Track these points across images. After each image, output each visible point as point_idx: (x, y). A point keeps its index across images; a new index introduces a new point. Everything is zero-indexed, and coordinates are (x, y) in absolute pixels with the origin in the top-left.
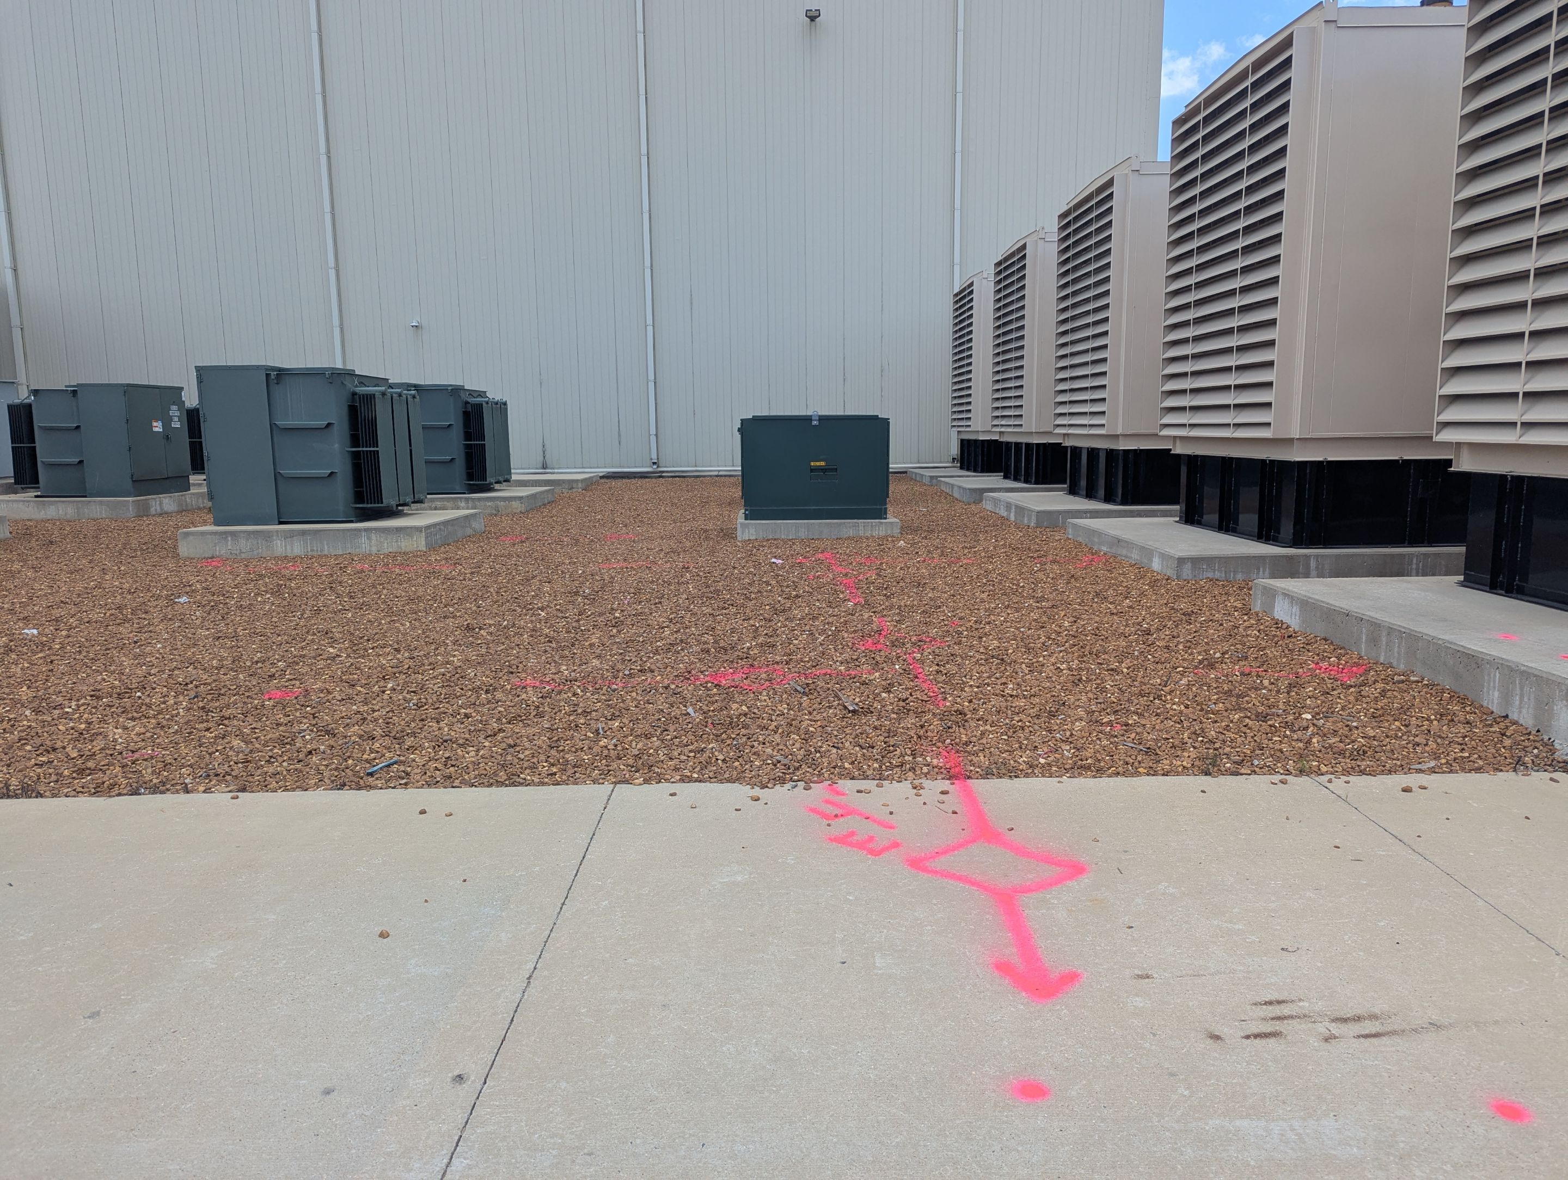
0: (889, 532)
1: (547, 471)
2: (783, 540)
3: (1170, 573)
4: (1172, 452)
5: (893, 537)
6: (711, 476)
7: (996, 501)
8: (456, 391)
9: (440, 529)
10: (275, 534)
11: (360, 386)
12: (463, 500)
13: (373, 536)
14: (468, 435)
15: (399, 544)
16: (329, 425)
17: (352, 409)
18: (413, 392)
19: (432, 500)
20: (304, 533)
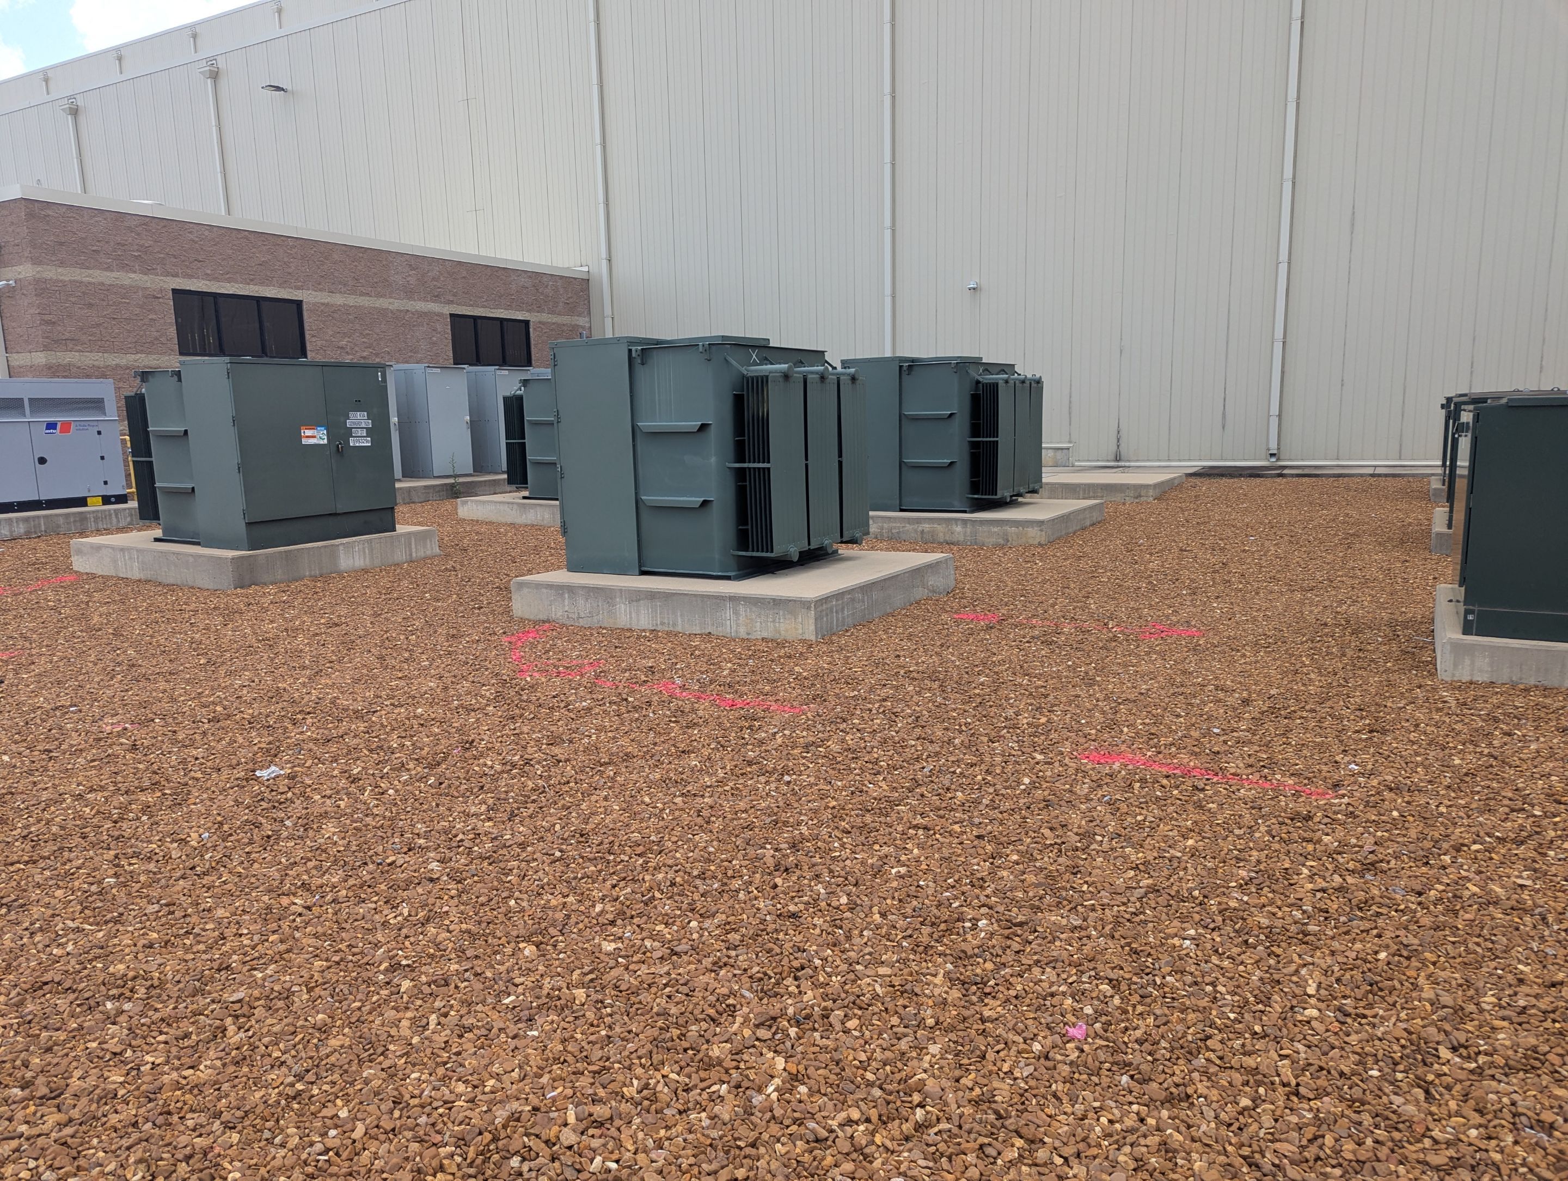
1: (1120, 464)
6: (1362, 475)
8: (963, 365)
9: (853, 600)
10: (618, 594)
11: (758, 365)
12: (959, 523)
13: (741, 609)
14: (975, 430)
15: (777, 625)
16: (703, 427)
17: (739, 402)
18: (852, 370)
19: (919, 521)
20: (652, 596)
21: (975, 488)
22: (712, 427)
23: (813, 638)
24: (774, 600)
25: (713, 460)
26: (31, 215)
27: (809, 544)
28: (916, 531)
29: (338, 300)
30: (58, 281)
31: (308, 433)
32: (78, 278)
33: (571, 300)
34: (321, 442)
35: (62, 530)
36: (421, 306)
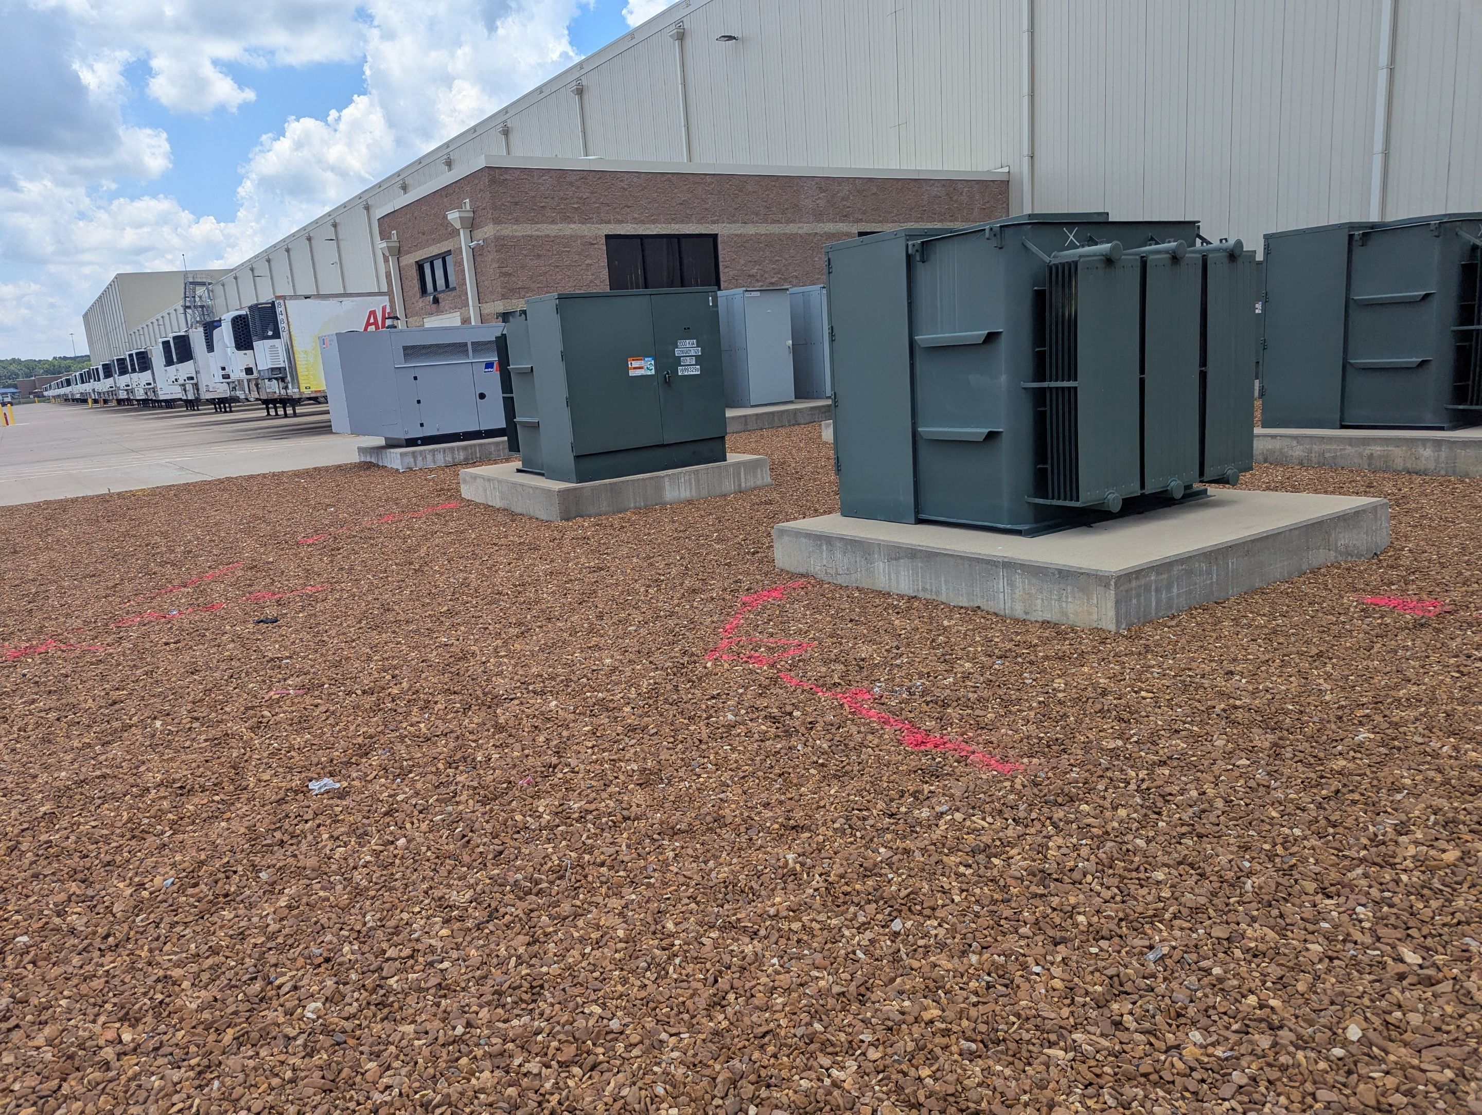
8: (1451, 225)
10: (876, 549)
11: (1078, 247)
12: (1428, 444)
13: (1018, 579)
14: (1466, 314)
15: (1064, 605)
16: (991, 337)
17: (1040, 299)
19: (1366, 441)
20: (913, 554)
22: (1003, 337)
23: (1112, 627)
24: (1060, 571)
25: (1003, 379)
26: (493, 181)
27: (1143, 486)
28: (1361, 456)
29: (751, 229)
30: (513, 237)
31: (636, 364)
32: (529, 233)
33: (988, 205)
34: (649, 373)
35: (493, 457)
36: (830, 227)
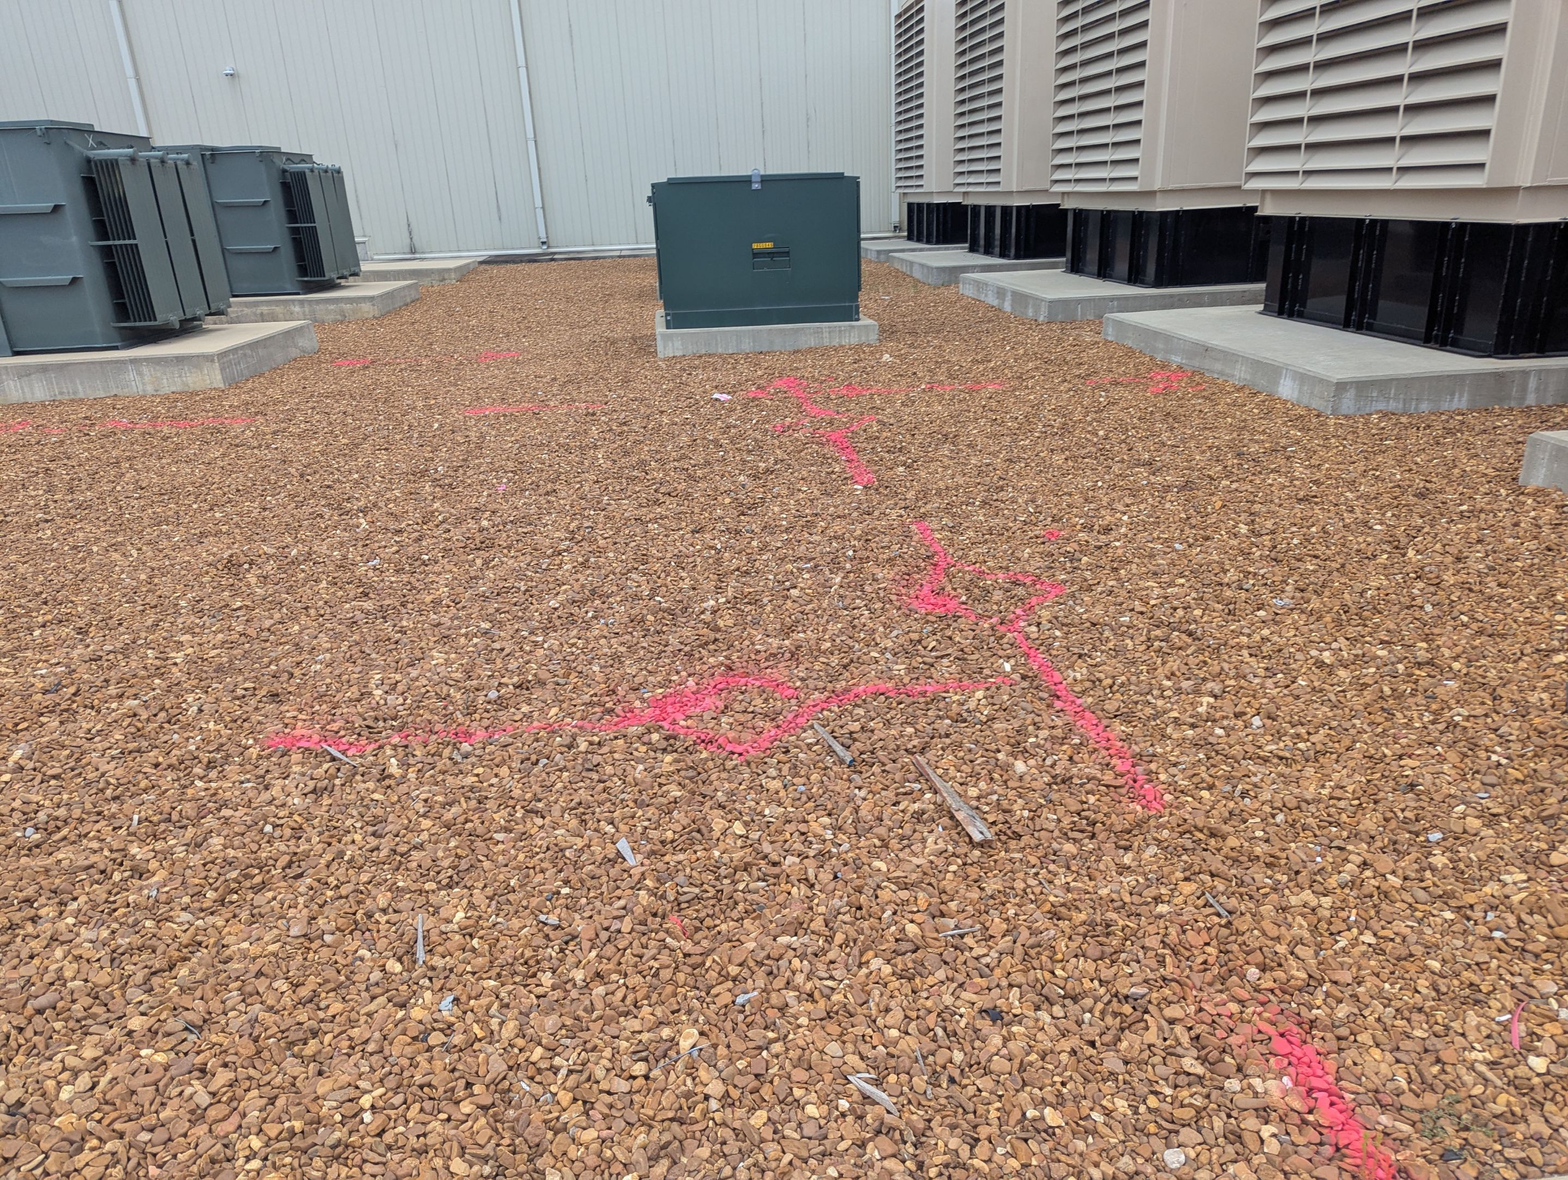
0: (863, 339)
1: (417, 256)
2: (720, 356)
3: (1316, 404)
4: (1258, 213)
5: (869, 345)
6: (612, 257)
7: (978, 284)
8: (266, 155)
9: (245, 355)
11: (94, 149)
12: (296, 304)
13: (145, 370)
14: (292, 216)
15: (184, 379)
16: (57, 208)
17: (90, 183)
18: (185, 156)
21: (303, 271)
22: (67, 208)
23: (222, 386)
24: (177, 357)
25: (74, 239)
27: (185, 314)
